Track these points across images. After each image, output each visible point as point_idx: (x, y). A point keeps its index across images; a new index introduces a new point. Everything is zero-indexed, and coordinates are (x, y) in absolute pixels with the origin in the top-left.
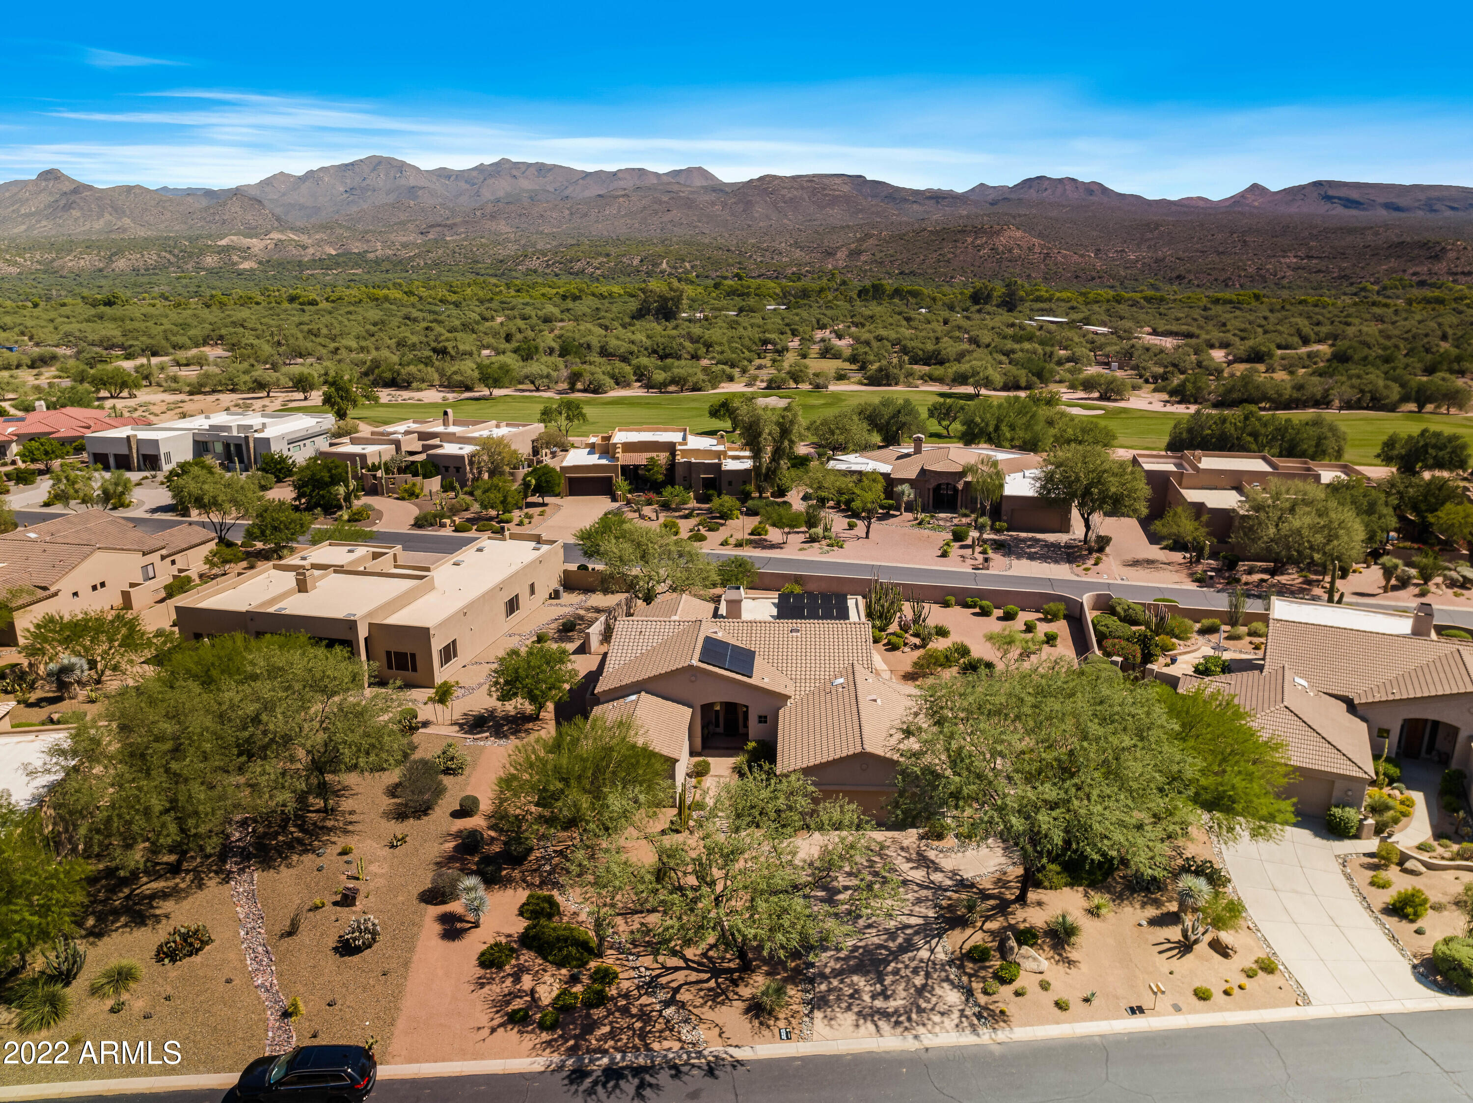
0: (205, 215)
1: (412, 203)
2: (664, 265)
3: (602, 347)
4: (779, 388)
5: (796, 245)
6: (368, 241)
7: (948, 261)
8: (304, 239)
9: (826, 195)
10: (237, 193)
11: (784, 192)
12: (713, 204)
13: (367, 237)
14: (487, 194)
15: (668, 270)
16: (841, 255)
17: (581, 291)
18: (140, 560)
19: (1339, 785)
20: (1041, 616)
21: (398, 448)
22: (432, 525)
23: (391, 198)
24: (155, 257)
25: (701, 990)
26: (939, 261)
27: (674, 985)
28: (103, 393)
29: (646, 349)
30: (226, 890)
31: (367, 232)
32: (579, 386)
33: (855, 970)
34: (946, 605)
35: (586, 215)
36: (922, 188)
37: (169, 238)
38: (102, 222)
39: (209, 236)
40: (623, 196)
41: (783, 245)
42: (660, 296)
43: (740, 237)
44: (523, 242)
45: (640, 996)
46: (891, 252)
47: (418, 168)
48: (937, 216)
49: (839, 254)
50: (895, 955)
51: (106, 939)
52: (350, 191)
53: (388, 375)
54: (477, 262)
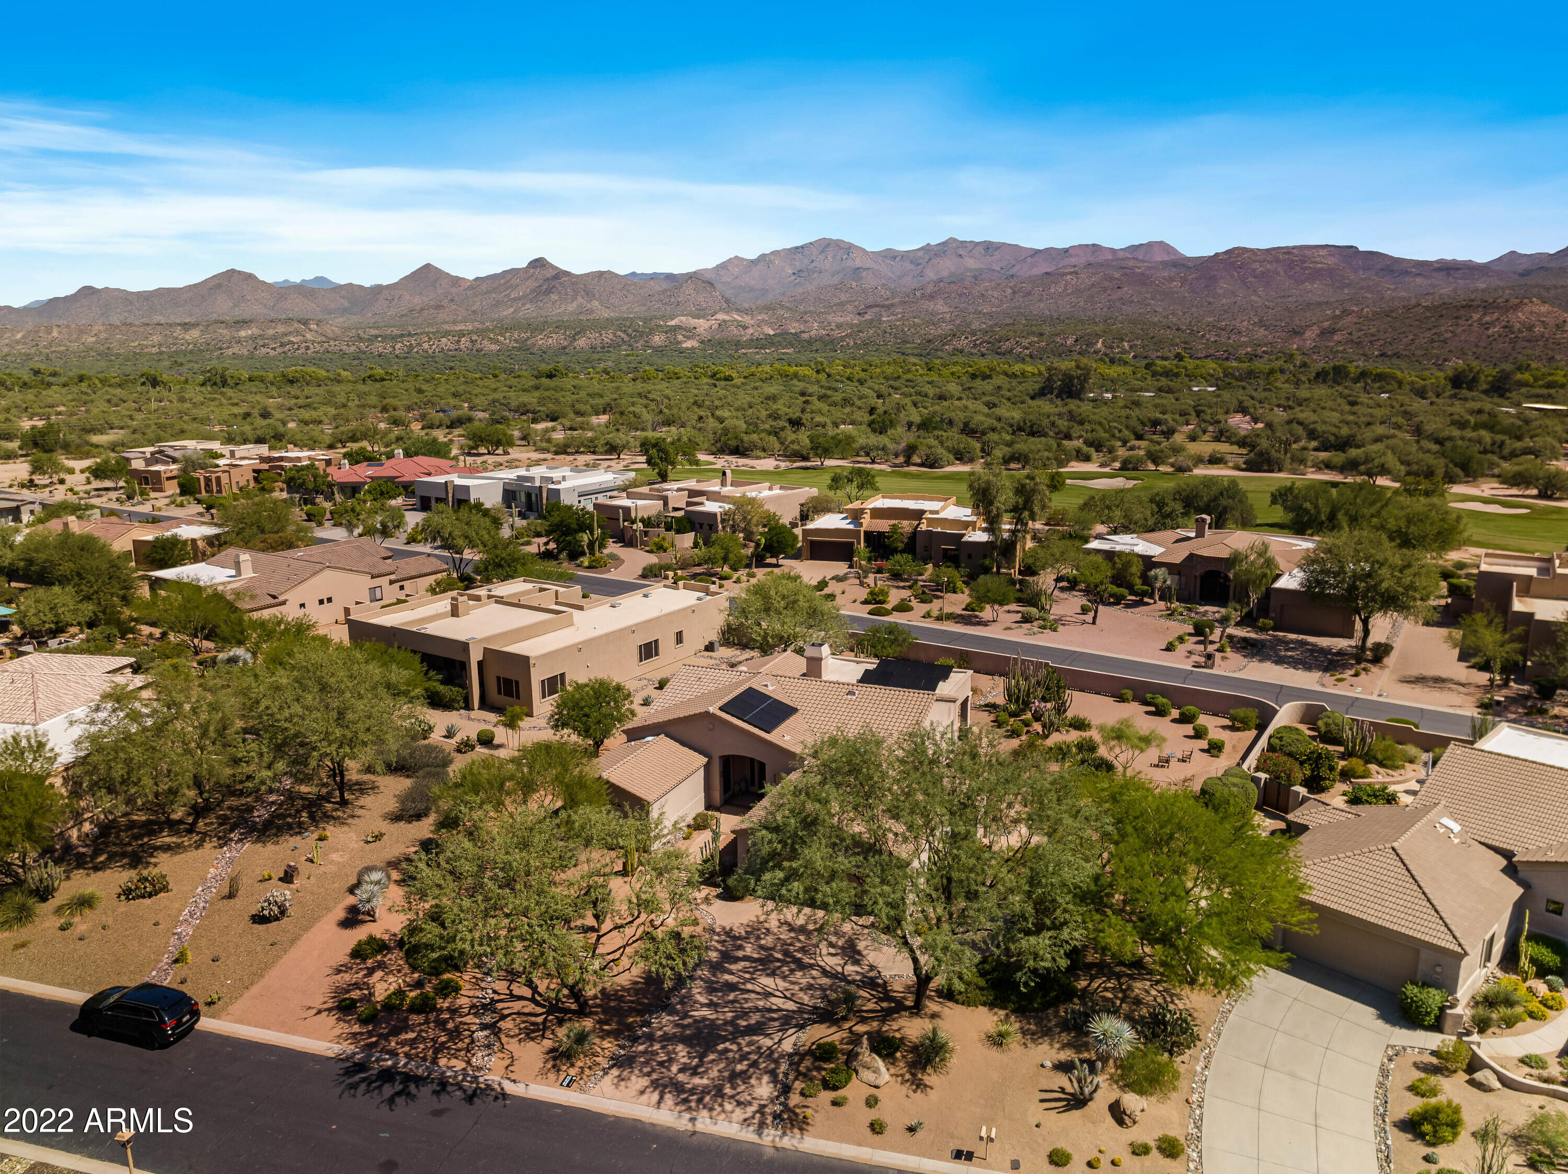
0: (662, 297)
1: (854, 284)
2: (1099, 345)
3: (966, 424)
4: (1135, 469)
5: (1261, 323)
6: (806, 322)
7: (1445, 341)
8: (747, 320)
9: (1306, 268)
10: (692, 277)
11: (1256, 265)
12: (1171, 279)
13: (806, 317)
14: (931, 274)
15: (1103, 349)
16: (1311, 334)
17: (992, 370)
18: (366, 582)
19: (1424, 955)
20: (1227, 722)
21: (666, 504)
22: (656, 576)
23: (836, 280)
24: (611, 336)
25: (524, 1022)
26: (1432, 341)
27: (506, 1012)
28: (482, 450)
29: (1012, 426)
30: (217, 853)
31: (806, 313)
32: (916, 459)
33: (684, 1040)
34: (1122, 699)
35: (1029, 293)
36: (1432, 257)
37: (627, 319)
38: (574, 305)
39: (663, 317)
40: (1071, 273)
41: (1245, 323)
42: (1065, 374)
43: (1196, 315)
44: (958, 322)
45: (469, 1014)
46: (1373, 330)
47: (864, 250)
48: (1445, 289)
49: (1308, 334)
50: (738, 1033)
51: (100, 873)
52: (797, 273)
53: (733, 443)
54: (907, 342)
